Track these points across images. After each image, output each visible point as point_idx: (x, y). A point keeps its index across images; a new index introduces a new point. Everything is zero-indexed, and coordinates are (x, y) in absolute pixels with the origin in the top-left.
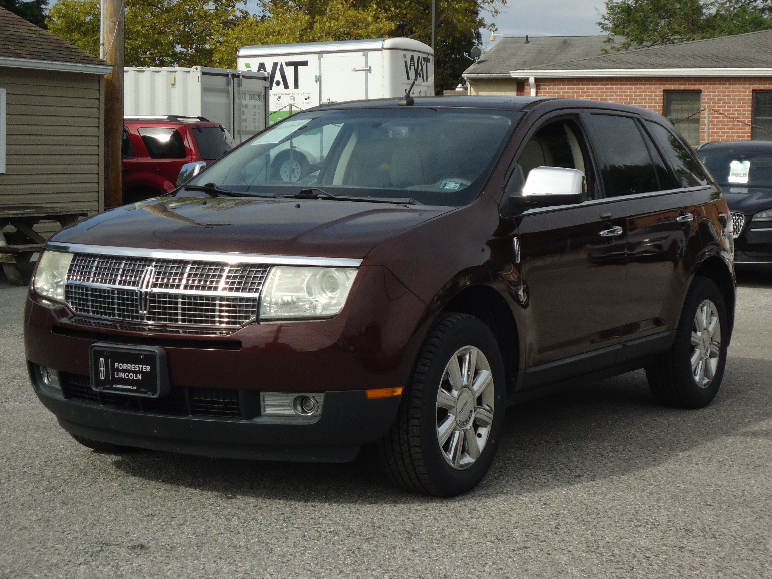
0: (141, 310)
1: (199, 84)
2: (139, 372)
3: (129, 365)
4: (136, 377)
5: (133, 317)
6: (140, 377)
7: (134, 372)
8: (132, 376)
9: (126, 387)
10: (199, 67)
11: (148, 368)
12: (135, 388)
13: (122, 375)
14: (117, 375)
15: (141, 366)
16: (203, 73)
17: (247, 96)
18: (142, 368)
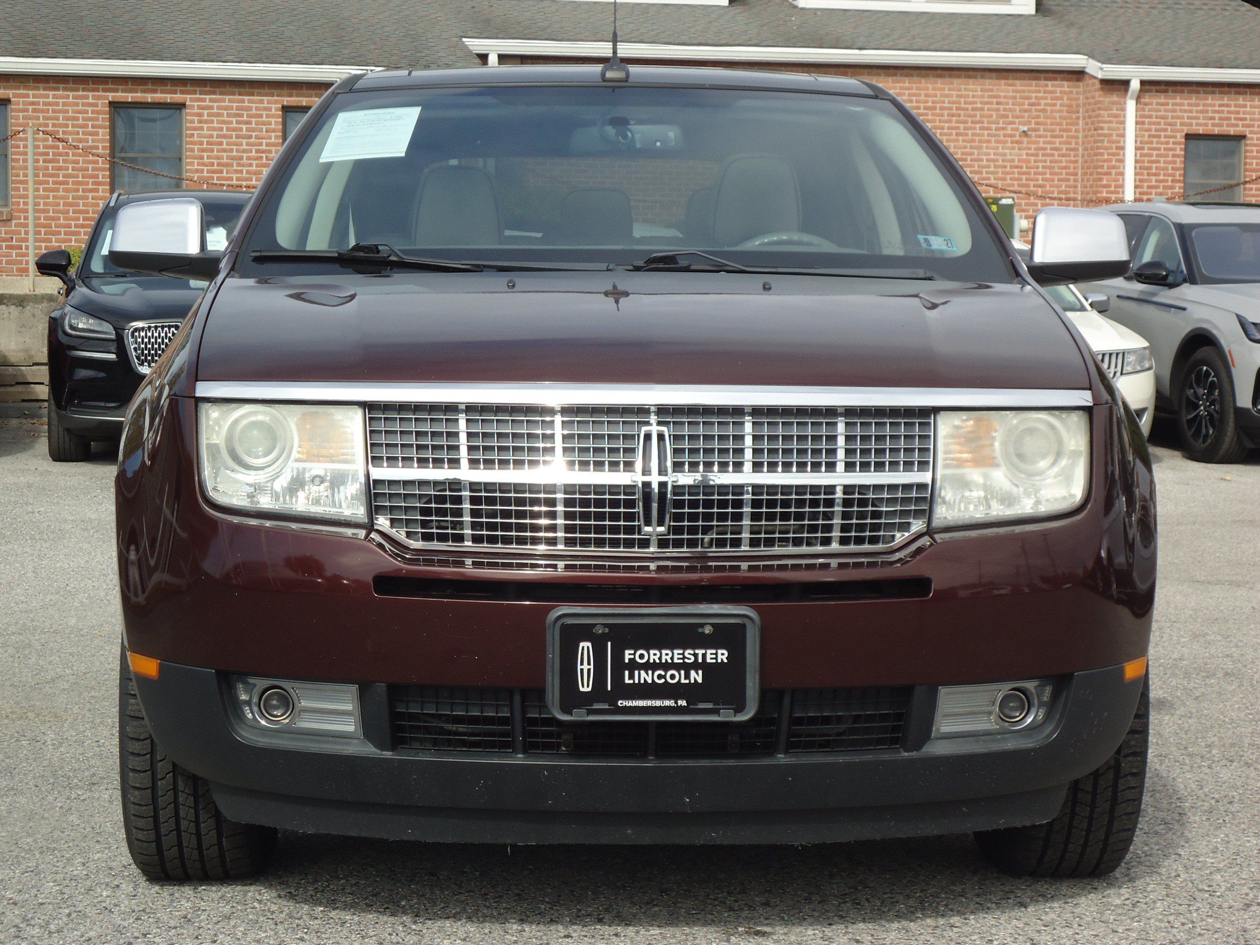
0: (648, 523)
2: (695, 666)
3: (664, 652)
4: (687, 676)
5: (629, 543)
6: (697, 677)
7: (677, 667)
8: (676, 677)
9: (658, 703)
11: (723, 655)
12: (683, 703)
13: (646, 677)
14: (631, 677)
15: (700, 652)
18: (704, 656)
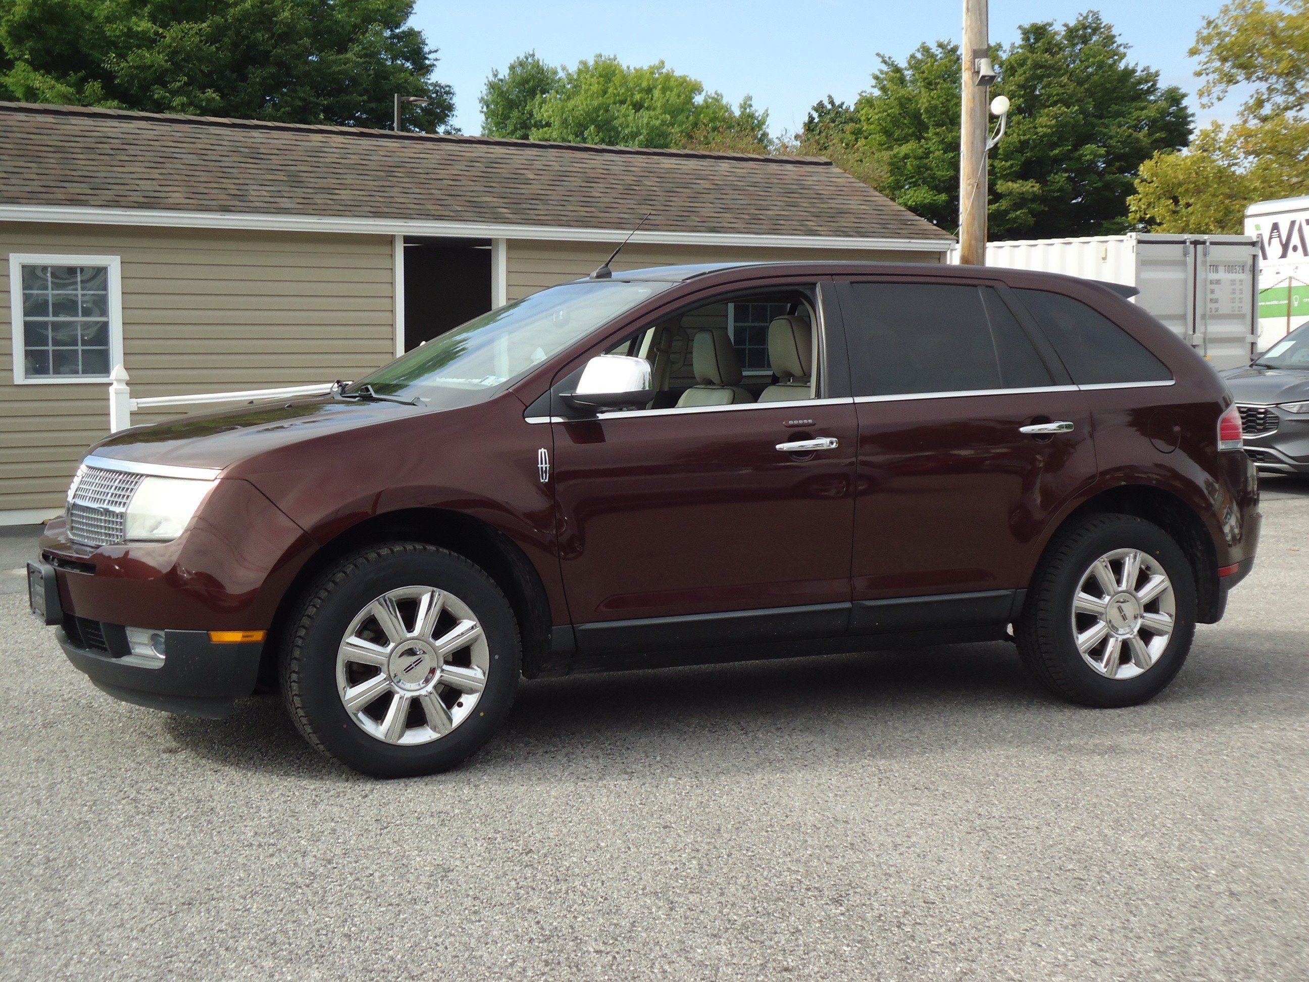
1: (1133, 256)
10: (1134, 234)
16: (1140, 242)
17: (1221, 269)
